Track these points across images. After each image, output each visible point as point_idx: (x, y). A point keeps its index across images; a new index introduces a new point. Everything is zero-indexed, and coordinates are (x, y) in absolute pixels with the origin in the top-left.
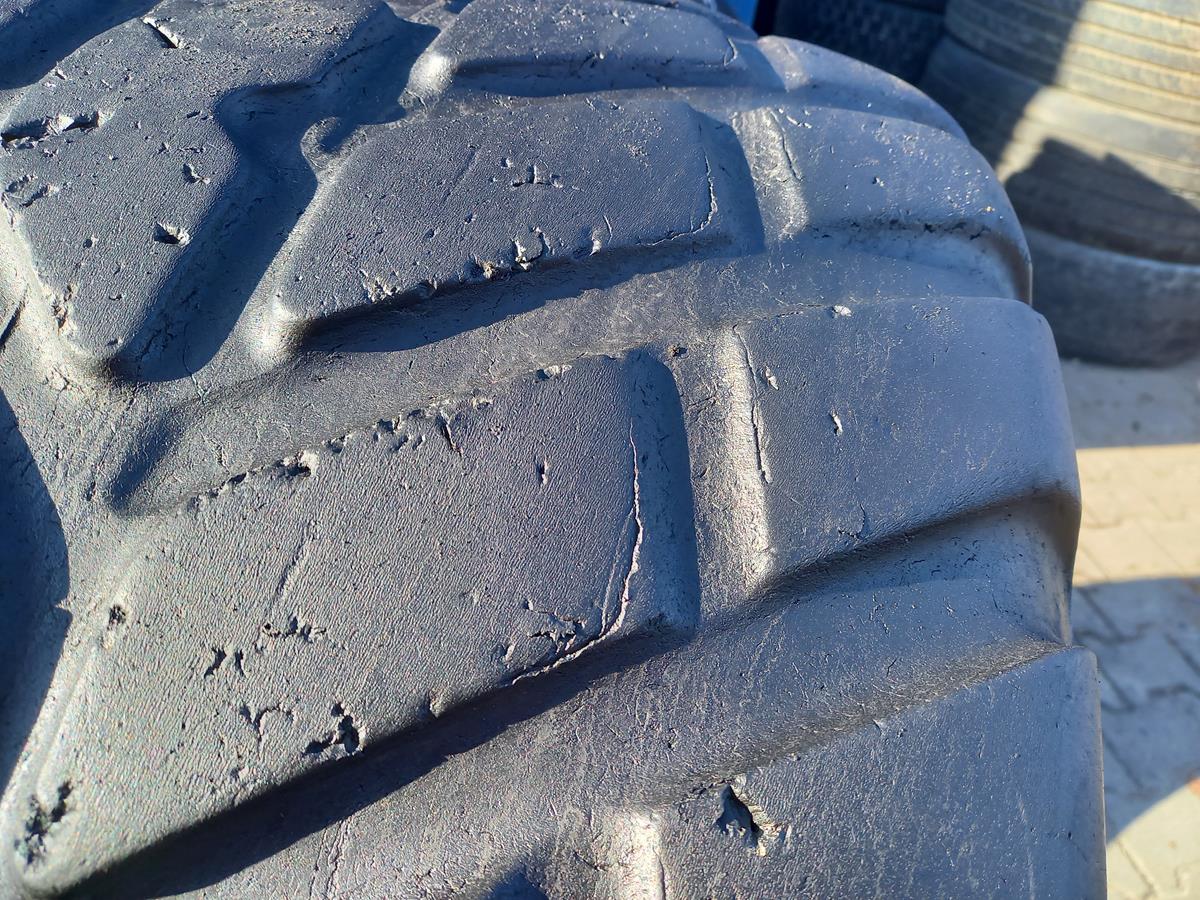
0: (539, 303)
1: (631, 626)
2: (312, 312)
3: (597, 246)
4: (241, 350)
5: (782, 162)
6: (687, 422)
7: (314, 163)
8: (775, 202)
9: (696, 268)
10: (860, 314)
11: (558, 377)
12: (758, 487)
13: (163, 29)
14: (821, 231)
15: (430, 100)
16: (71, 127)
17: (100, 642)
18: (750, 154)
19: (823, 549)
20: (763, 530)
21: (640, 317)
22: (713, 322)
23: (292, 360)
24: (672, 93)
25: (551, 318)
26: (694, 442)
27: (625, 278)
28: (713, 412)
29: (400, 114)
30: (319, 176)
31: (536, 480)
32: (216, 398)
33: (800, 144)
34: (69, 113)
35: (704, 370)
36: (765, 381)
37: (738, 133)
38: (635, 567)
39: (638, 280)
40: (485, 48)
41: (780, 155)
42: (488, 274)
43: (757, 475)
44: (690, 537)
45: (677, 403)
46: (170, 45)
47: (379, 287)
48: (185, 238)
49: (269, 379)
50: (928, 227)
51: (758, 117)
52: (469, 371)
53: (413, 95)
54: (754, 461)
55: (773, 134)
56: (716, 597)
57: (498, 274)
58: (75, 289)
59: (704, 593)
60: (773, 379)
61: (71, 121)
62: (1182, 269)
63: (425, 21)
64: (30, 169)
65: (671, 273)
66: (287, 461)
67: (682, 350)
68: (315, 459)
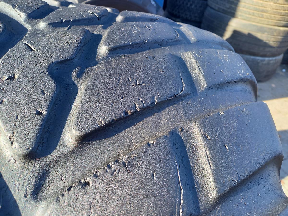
0: (143, 119)
2: (83, 132)
3: (156, 102)
4: (64, 144)
5: (197, 68)
6: (188, 152)
7: (76, 82)
8: (197, 80)
9: (181, 103)
10: (226, 113)
11: (153, 145)
12: (210, 170)
13: (29, 45)
14: (209, 88)
15: (104, 58)
16: (7, 79)
18: (188, 66)
19: (229, 187)
20: (213, 183)
21: (170, 120)
22: (189, 120)
23: (79, 145)
24: (165, 49)
25: (146, 123)
26: (190, 158)
27: (164, 108)
28: (195, 149)
29: (96, 63)
30: (78, 86)
31: (152, 179)
32: (58, 160)
33: (201, 62)
34: (6, 75)
35: (189, 135)
36: (206, 138)
37: (184, 60)
38: (182, 202)
39: (167, 109)
40: (117, 43)
41: (196, 66)
42: (129, 114)
43: (209, 167)
44: (194, 188)
45: (184, 146)
46: (32, 50)
47: (101, 122)
48: (45, 113)
49: (72, 152)
50: (235, 82)
51: (188, 55)
52: (127, 142)
53: (99, 57)
54: (207, 162)
55: (193, 60)
56: (204, 205)
57: (132, 114)
58: (15, 132)
59: (200, 204)
60: (208, 137)
62: (267, 59)
63: (98, 33)
65: (175, 105)
66: (83, 181)
67: (183, 129)
68: (91, 180)
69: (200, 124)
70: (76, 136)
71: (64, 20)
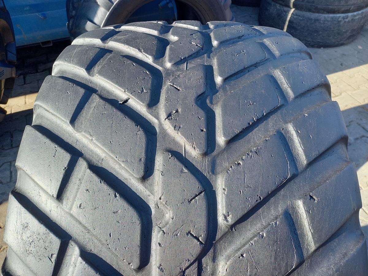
0: (258, 126)
1: (291, 176)
2: (229, 138)
3: (265, 114)
5: (286, 83)
6: (288, 141)
7: (211, 107)
8: (287, 93)
9: (279, 112)
10: (309, 114)
11: (269, 140)
12: (302, 150)
13: (174, 86)
14: (296, 97)
15: (221, 86)
17: (224, 193)
18: (279, 82)
19: (314, 158)
20: (304, 157)
21: (274, 124)
22: (286, 122)
23: (227, 145)
24: (259, 69)
25: (260, 128)
26: (290, 145)
27: (269, 117)
28: (292, 140)
29: (217, 91)
30: (214, 110)
31: (272, 157)
32: (218, 154)
33: (287, 77)
34: (174, 110)
35: (288, 132)
36: (298, 132)
37: (275, 77)
38: (289, 167)
39: (271, 117)
40: (228, 73)
41: (285, 81)
42: (251, 124)
43: (301, 148)
44: (294, 160)
45: (285, 138)
46: (179, 90)
47: (237, 131)
48: (205, 130)
49: (225, 149)
51: (277, 72)
52: (252, 140)
53: (218, 86)
54: (300, 146)
55: (282, 77)
56: (300, 169)
57: (252, 123)
58: (194, 143)
59: (298, 168)
60: (299, 132)
61: (175, 112)
63: (208, 64)
64: (175, 123)
65: (276, 114)
66: (236, 163)
67: (283, 129)
68: (241, 162)
69: (293, 124)
70: (225, 141)
71: (182, 58)
